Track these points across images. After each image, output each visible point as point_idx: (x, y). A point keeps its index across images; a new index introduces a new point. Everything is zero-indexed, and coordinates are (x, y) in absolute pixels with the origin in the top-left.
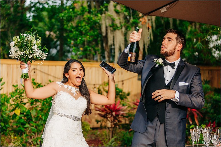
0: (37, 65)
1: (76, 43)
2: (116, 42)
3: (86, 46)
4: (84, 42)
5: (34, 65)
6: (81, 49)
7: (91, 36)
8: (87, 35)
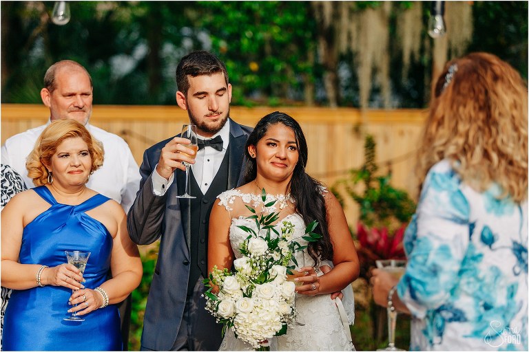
0: (131, 121)
1: (238, 48)
2: (366, 45)
3: (270, 59)
4: (262, 45)
5: (125, 120)
6: (254, 66)
7: (286, 27)
8: (273, 24)
